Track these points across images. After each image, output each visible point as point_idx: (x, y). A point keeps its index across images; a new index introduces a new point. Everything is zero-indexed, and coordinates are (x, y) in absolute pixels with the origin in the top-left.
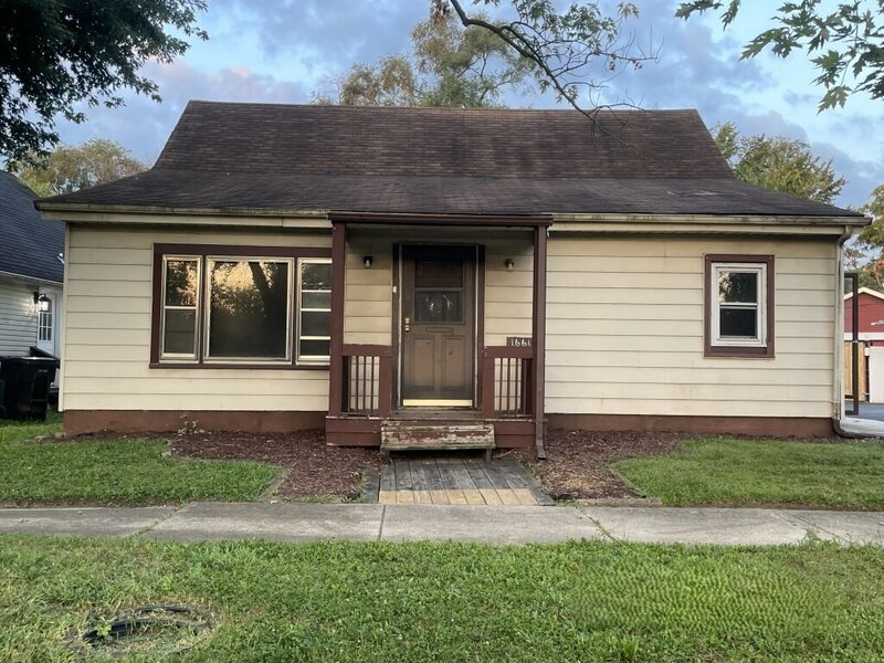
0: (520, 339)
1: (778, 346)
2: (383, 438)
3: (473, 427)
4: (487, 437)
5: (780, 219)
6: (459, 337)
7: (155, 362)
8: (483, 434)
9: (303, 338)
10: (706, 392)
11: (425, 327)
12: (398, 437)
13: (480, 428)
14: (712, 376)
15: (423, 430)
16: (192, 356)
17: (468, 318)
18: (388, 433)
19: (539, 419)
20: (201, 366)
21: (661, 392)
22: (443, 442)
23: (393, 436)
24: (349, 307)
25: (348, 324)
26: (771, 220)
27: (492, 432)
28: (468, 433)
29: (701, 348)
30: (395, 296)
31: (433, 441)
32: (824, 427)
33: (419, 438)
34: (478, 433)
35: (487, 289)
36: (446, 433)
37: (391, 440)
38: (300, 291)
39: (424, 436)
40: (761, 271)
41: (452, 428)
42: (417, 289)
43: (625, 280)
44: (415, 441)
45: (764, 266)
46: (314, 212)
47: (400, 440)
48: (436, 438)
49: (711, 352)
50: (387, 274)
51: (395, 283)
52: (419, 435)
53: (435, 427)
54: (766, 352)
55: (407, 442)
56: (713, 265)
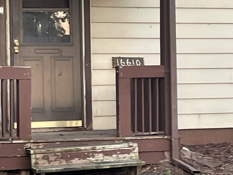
0: (124, 59)
2: (33, 161)
3: (118, 146)
4: (132, 155)
6: (68, 58)
8: (128, 152)
11: (33, 48)
12: (48, 159)
13: (124, 146)
15: (71, 151)
18: (38, 156)
19: (175, 135)
22: (92, 162)
23: (43, 158)
27: (137, 150)
28: (114, 152)
31: (82, 161)
33: (68, 160)
34: (123, 152)
35: (92, 10)
36: (94, 153)
37: (41, 162)
39: (72, 158)
41: (99, 148)
42: (25, 9)
44: (64, 163)
47: (49, 162)
48: (84, 158)
52: (67, 156)
53: (83, 148)
55: (57, 163)
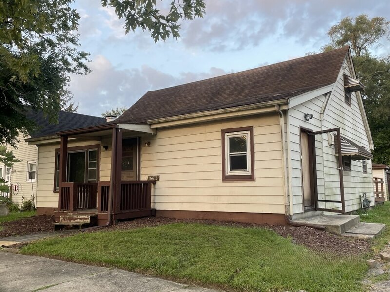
0: (152, 176)
1: (257, 174)
2: (61, 220)
3: (84, 216)
5: (241, 108)
7: (54, 191)
9: (89, 180)
10: (224, 199)
13: (86, 216)
14: (226, 191)
17: (134, 168)
21: (205, 199)
24: (102, 167)
25: (102, 174)
26: (237, 109)
27: (89, 218)
28: (83, 219)
29: (221, 177)
31: (74, 222)
32: (281, 219)
33: (70, 221)
34: (85, 219)
37: (63, 221)
38: (89, 162)
40: (247, 135)
41: (79, 216)
43: (190, 146)
45: (249, 132)
47: (65, 221)
48: (74, 220)
49: (226, 178)
53: (74, 216)
54: (251, 178)
55: (67, 222)
56: (226, 135)
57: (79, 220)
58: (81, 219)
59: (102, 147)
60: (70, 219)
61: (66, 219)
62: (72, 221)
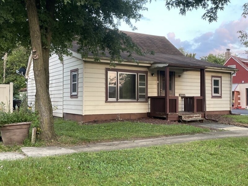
0: (182, 94)
1: (223, 96)
2: (183, 118)
4: (200, 117)
7: (107, 101)
9: (140, 94)
10: (212, 106)
14: (212, 102)
16: (115, 99)
17: (172, 89)
20: (117, 102)
24: (149, 86)
25: (149, 90)
30: (158, 83)
32: (229, 112)
34: (198, 116)
38: (139, 82)
41: (194, 115)
44: (188, 119)
45: (220, 78)
46: (147, 62)
48: (192, 118)
49: (212, 97)
50: (156, 78)
51: (158, 80)
53: (191, 115)
54: (220, 97)
57: (194, 118)
58: (196, 117)
59: (149, 74)
60: (189, 117)
61: (186, 118)
62: (190, 118)
